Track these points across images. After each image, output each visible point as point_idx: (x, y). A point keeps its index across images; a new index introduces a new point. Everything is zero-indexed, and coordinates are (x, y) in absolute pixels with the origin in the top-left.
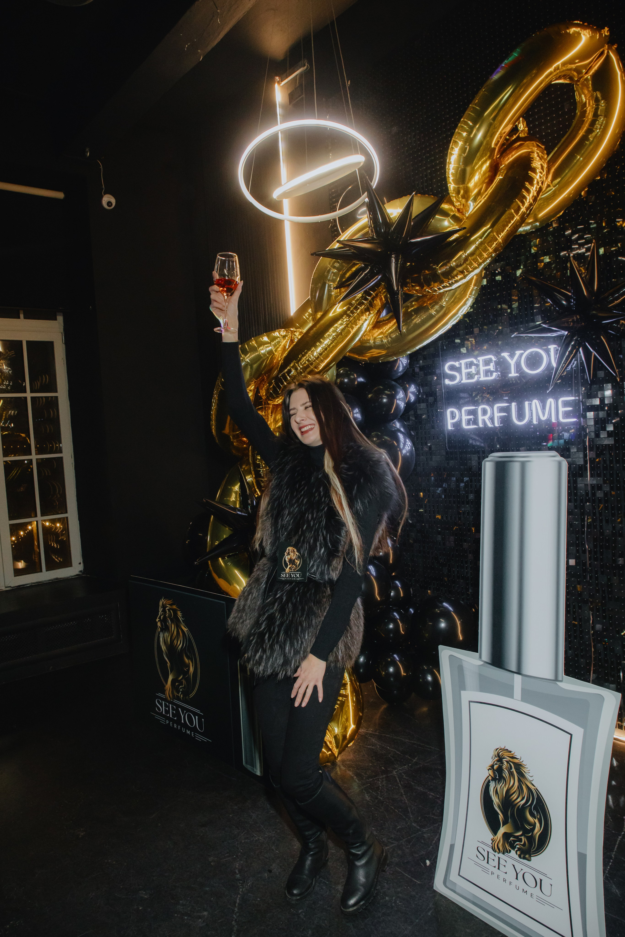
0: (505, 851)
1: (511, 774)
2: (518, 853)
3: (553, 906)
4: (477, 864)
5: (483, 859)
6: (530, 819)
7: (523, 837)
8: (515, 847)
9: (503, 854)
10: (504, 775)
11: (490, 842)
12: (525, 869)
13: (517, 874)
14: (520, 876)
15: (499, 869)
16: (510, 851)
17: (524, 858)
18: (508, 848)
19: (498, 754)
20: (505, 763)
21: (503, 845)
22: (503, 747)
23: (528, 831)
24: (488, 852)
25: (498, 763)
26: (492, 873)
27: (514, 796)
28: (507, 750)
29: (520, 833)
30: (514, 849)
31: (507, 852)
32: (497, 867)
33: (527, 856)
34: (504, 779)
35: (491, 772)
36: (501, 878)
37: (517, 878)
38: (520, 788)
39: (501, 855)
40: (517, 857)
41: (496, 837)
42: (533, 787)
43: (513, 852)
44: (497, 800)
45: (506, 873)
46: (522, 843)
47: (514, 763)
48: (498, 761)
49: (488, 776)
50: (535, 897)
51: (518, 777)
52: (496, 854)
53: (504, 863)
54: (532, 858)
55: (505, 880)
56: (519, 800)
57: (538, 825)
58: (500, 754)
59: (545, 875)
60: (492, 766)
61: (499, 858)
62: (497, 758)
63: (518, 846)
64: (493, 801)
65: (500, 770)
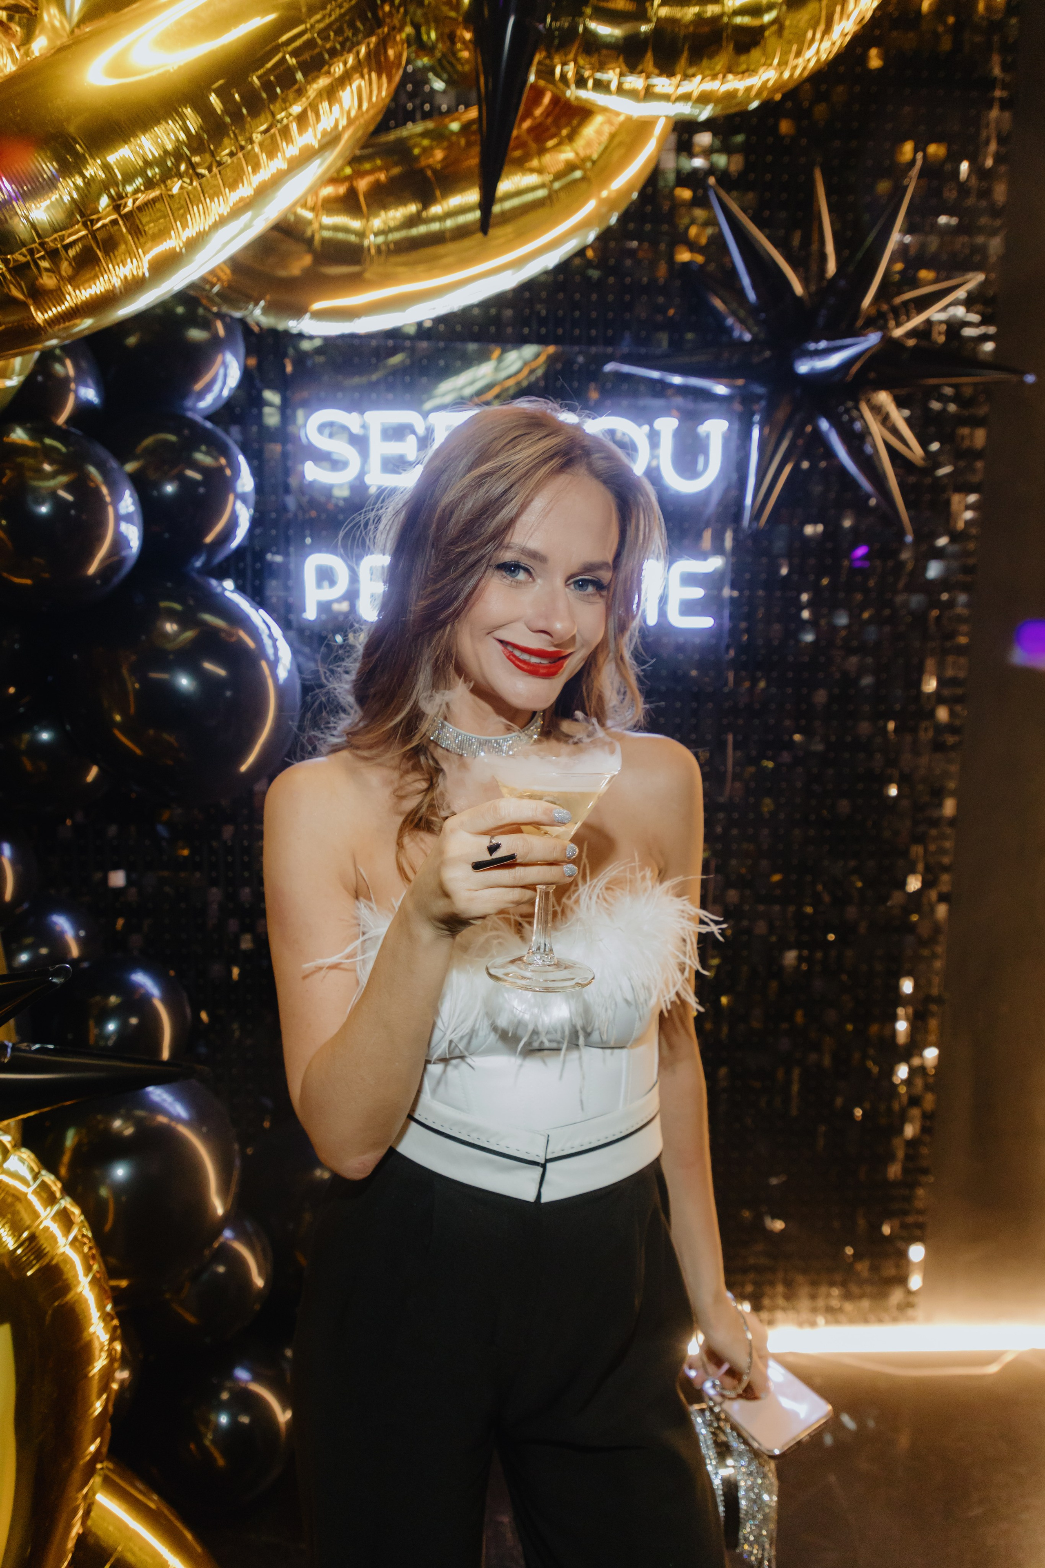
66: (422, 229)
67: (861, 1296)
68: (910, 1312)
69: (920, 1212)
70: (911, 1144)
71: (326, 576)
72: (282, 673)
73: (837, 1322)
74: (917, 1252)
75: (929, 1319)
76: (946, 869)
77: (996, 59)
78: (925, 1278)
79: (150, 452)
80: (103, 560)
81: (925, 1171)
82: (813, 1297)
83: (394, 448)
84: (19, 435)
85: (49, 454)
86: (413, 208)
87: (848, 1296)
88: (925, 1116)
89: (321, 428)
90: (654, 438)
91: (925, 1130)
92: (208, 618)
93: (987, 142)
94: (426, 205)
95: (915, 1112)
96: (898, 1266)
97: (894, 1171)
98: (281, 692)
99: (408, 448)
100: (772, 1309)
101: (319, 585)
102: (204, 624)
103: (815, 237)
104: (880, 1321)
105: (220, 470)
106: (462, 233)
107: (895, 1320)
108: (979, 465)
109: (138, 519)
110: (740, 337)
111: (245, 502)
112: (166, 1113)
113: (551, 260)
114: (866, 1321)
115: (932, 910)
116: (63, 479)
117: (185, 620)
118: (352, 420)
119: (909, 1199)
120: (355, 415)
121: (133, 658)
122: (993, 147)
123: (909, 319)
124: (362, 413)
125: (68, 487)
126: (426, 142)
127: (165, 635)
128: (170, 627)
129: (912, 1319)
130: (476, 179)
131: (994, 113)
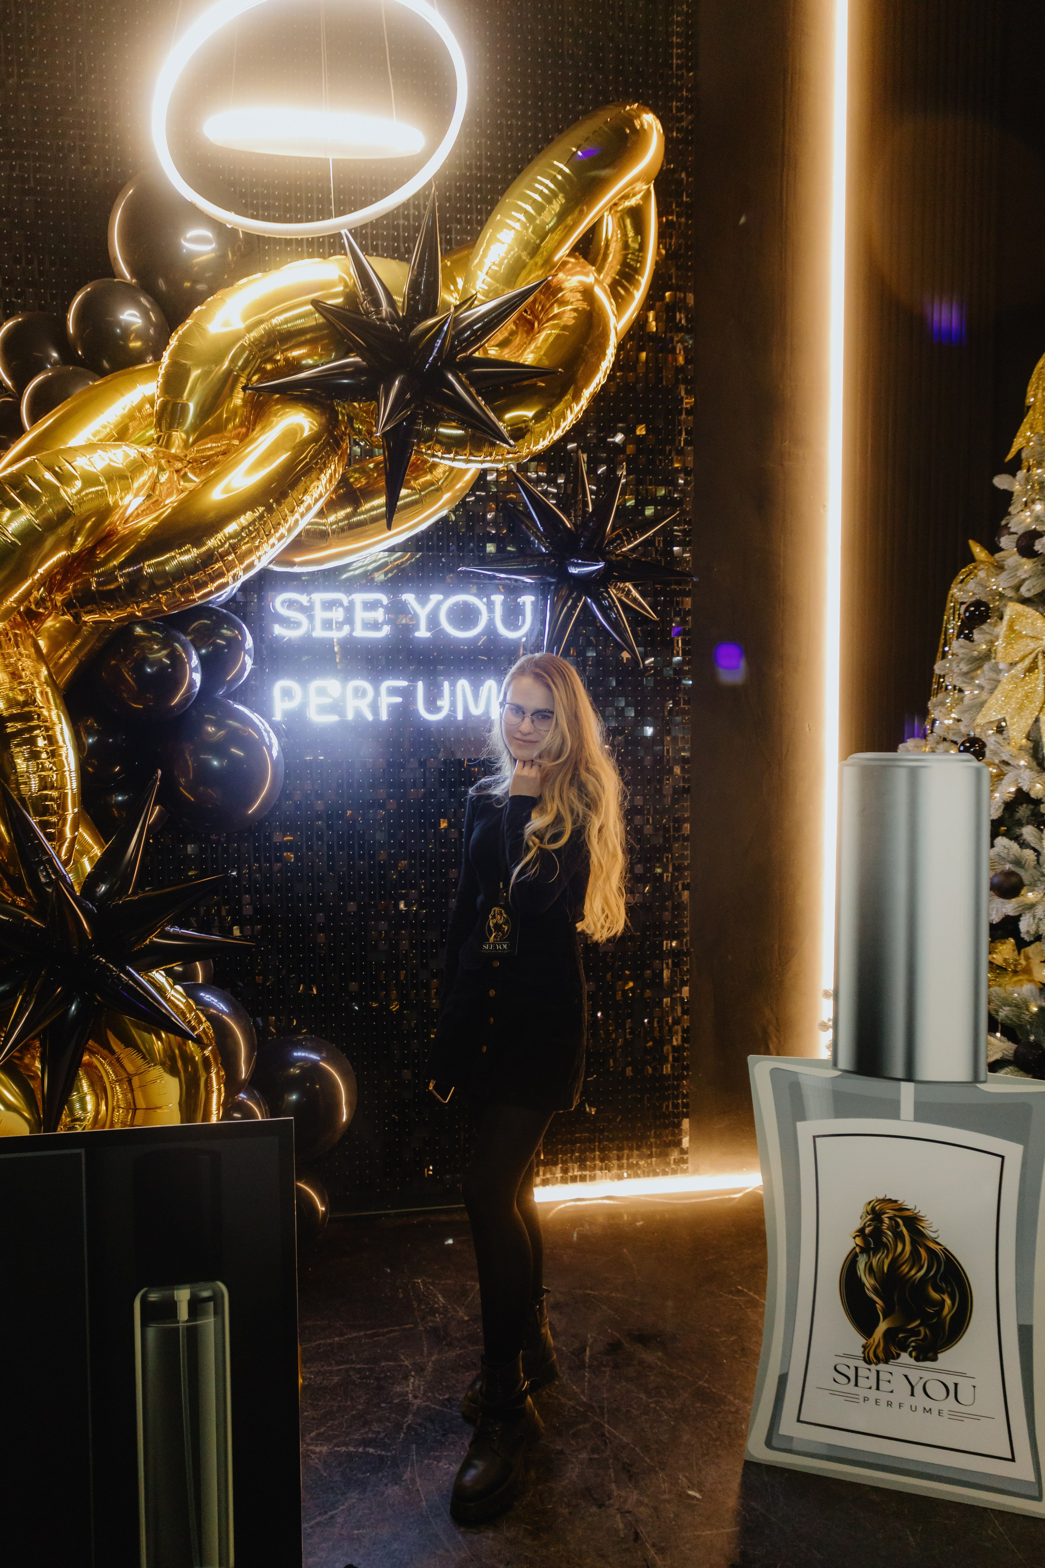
0: (889, 1357)
1: (899, 1236)
2: (914, 1354)
3: (976, 1417)
4: (833, 1393)
5: (846, 1380)
6: (935, 1295)
7: (922, 1329)
8: (909, 1347)
9: (886, 1362)
10: (885, 1240)
11: (859, 1352)
12: (927, 1376)
13: (912, 1387)
14: (918, 1390)
15: (878, 1389)
16: (898, 1356)
17: (924, 1360)
18: (893, 1350)
19: (873, 1208)
20: (887, 1221)
21: (886, 1350)
22: (881, 1197)
23: (932, 1316)
24: (856, 1368)
25: (873, 1223)
26: (866, 1399)
27: (905, 1268)
28: (890, 1199)
29: (917, 1322)
30: (905, 1351)
31: (894, 1359)
32: (874, 1386)
33: (930, 1355)
34: (885, 1246)
35: (859, 1241)
36: (883, 1403)
37: (912, 1394)
38: (915, 1254)
39: (882, 1367)
40: (912, 1361)
41: (871, 1340)
42: (938, 1247)
43: (905, 1357)
44: (873, 1282)
45: (892, 1392)
46: (920, 1338)
47: (903, 1218)
48: (871, 1220)
49: (854, 1248)
50: (945, 1413)
51: (911, 1237)
52: (873, 1367)
53: (889, 1377)
54: (939, 1356)
55: (889, 1404)
56: (913, 1272)
57: (948, 1302)
58: (877, 1208)
59: (962, 1375)
60: (861, 1231)
61: (878, 1372)
62: (869, 1217)
63: (913, 1344)
64: (864, 1284)
65: (877, 1233)
66: (355, 519)
67: (650, 1156)
68: (685, 1166)
69: (685, 1096)
70: (675, 1049)
71: (287, 693)
72: (275, 753)
73: (637, 1175)
74: (686, 1123)
75: (696, 1171)
76: (686, 868)
77: (682, 388)
78: (690, 1141)
79: (196, 630)
80: (183, 695)
81: (687, 1068)
82: (619, 1158)
83: (328, 615)
84: (139, 630)
85: (154, 639)
86: (349, 510)
87: (641, 1157)
88: (684, 1031)
89: (283, 602)
90: (490, 605)
91: (684, 1040)
92: (230, 722)
93: (681, 435)
94: (358, 507)
95: (678, 1028)
96: (673, 1134)
97: (667, 1069)
98: (275, 764)
99: (338, 614)
100: (593, 1168)
101: (283, 700)
102: (230, 726)
103: (580, 490)
104: (665, 1173)
105: (236, 637)
106: (374, 520)
107: (674, 1172)
108: (689, 618)
109: (200, 669)
110: (539, 548)
111: (250, 656)
112: (215, 1008)
113: (424, 527)
114: (656, 1174)
115: (680, 895)
116: (164, 652)
117: (219, 725)
118: (303, 599)
119: (677, 1087)
120: (305, 595)
121: (191, 747)
122: (684, 436)
123: (636, 539)
124: (309, 594)
125: (167, 656)
126: (357, 475)
127: (208, 733)
128: (211, 729)
129: (685, 1171)
130: (384, 493)
131: (684, 416)
